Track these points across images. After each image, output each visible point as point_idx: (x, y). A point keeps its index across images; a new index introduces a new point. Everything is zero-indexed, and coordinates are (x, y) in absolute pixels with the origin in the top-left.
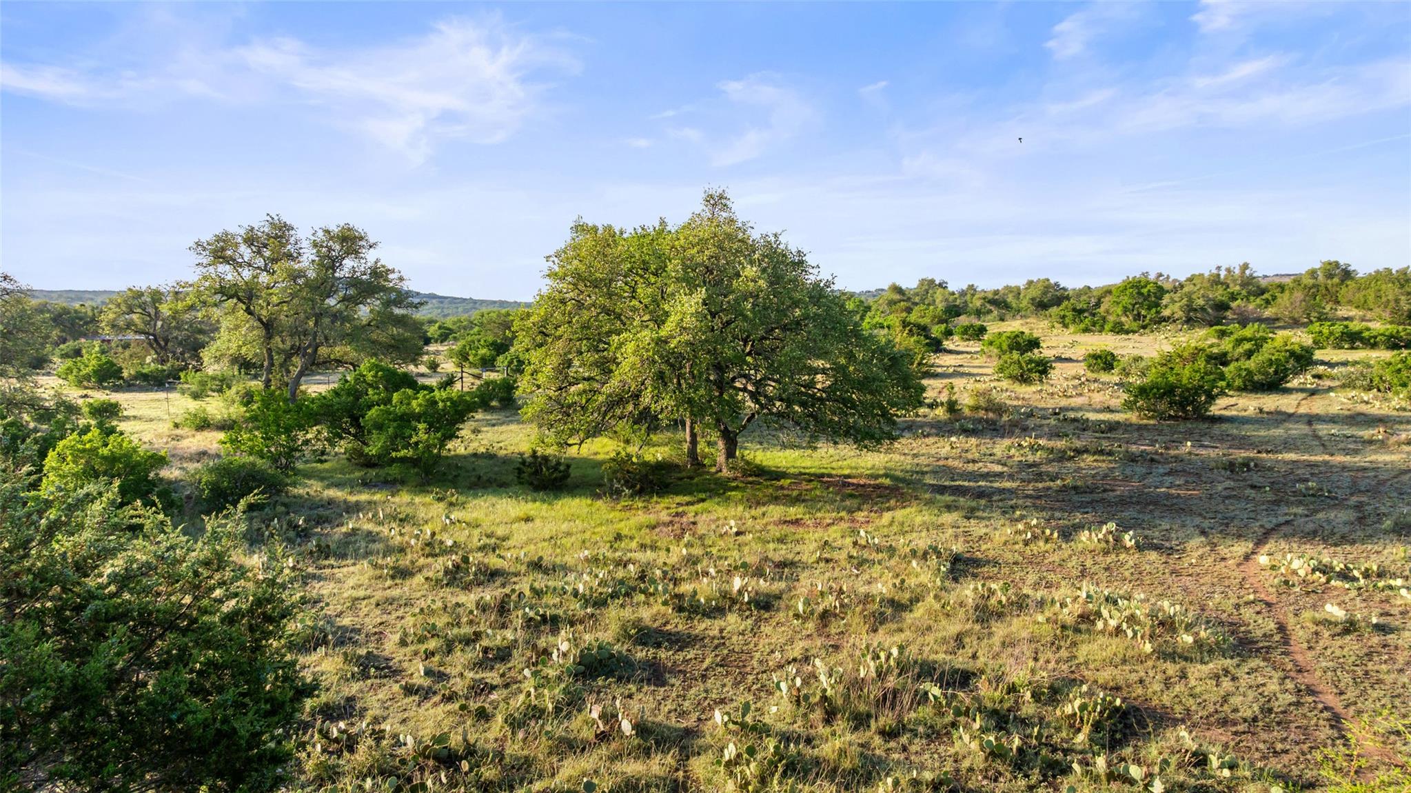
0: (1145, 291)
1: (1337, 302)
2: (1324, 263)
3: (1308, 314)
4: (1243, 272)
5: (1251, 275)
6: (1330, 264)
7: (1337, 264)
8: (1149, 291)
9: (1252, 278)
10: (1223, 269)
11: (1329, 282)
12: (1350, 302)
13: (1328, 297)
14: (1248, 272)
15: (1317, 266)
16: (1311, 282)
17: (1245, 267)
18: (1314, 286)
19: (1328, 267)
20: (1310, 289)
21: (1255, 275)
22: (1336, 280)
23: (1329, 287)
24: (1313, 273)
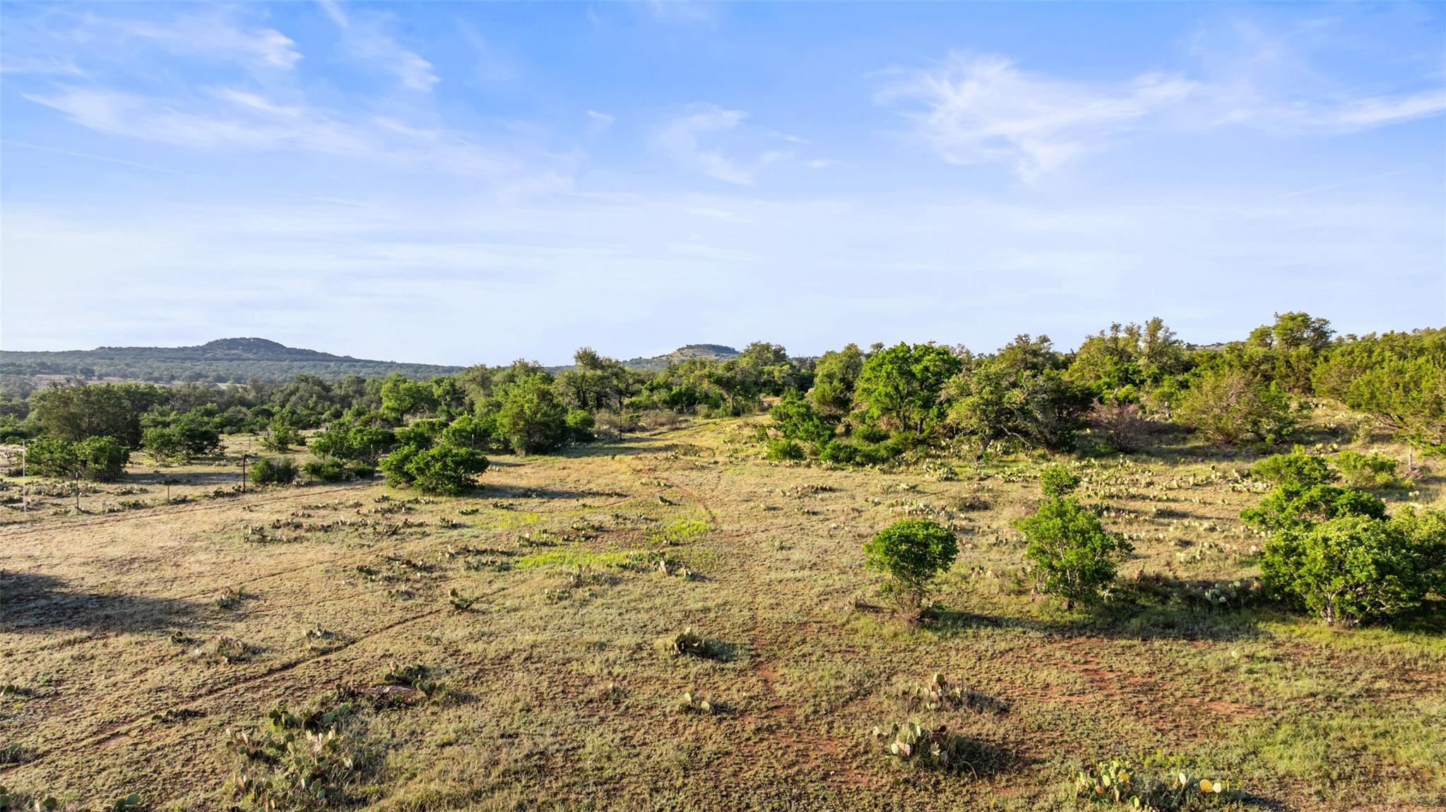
0: (917, 369)
1: (1308, 390)
2: (1282, 318)
3: (1255, 423)
4: (1153, 335)
5: (1166, 339)
6: (1293, 319)
7: (1305, 320)
8: (926, 369)
9: (1168, 343)
10: (1122, 328)
11: (1293, 352)
12: (1335, 392)
13: (1292, 380)
14: (1161, 334)
15: (1271, 322)
16: (1261, 351)
17: (1156, 325)
18: (1266, 359)
19: (1290, 324)
20: (1260, 363)
21: (1173, 338)
22: (1304, 349)
23: (1293, 360)
24: (1262, 336)
